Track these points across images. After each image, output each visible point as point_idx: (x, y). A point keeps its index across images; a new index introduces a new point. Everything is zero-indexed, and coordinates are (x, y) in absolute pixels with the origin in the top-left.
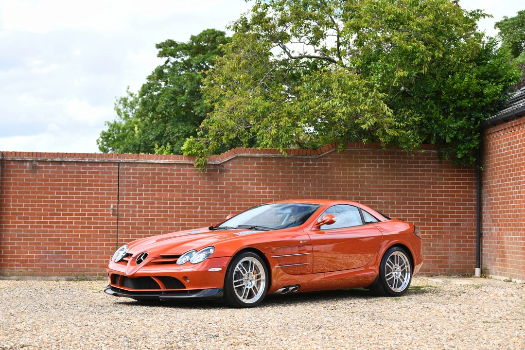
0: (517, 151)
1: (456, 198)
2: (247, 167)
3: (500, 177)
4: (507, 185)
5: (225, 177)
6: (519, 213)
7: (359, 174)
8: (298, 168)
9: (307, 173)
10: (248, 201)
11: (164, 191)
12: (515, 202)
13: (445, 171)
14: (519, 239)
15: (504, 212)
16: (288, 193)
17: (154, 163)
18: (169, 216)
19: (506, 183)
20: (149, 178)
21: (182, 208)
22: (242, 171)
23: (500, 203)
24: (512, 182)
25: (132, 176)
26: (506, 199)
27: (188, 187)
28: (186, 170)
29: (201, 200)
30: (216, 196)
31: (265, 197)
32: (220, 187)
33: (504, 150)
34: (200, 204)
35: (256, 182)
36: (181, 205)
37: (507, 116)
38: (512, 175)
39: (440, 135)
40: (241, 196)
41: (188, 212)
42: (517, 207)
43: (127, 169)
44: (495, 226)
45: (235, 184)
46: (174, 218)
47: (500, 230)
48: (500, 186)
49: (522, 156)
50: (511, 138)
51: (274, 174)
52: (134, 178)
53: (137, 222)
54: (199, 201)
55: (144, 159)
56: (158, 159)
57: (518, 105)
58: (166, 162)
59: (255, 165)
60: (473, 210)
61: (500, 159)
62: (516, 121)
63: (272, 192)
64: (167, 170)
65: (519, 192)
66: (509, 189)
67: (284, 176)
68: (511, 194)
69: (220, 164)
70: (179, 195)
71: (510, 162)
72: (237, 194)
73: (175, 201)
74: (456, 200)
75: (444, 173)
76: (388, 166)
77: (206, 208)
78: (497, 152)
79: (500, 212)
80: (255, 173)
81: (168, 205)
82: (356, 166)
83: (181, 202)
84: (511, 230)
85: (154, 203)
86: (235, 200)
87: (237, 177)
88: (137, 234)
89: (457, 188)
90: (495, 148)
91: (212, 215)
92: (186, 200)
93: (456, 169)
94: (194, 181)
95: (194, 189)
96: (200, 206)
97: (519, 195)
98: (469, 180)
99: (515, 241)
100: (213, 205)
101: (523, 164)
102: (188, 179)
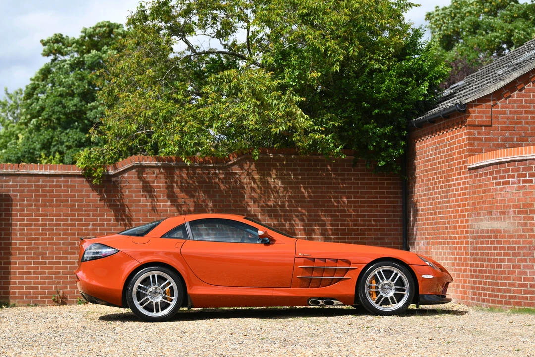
0: (446, 156)
1: (379, 209)
2: (146, 178)
3: (428, 185)
4: (435, 193)
5: (120, 189)
6: (448, 225)
10: (147, 216)
11: (50, 206)
12: (444, 213)
13: (368, 179)
14: (449, 253)
15: (432, 224)
17: (38, 174)
18: (56, 234)
19: (433, 191)
20: (32, 191)
21: (70, 225)
22: (139, 182)
23: (428, 214)
24: (440, 190)
25: (11, 189)
26: (434, 209)
27: (77, 201)
28: (75, 182)
29: (93, 215)
30: (110, 211)
31: (167, 211)
32: (115, 201)
33: (431, 155)
34: (92, 220)
36: (69, 222)
37: (433, 116)
38: (440, 183)
39: (361, 140)
40: (139, 211)
41: (78, 229)
42: (446, 218)
43: (6, 181)
44: (422, 239)
45: (132, 197)
46: (62, 236)
47: (428, 244)
48: (428, 195)
49: (451, 161)
50: (439, 142)
51: (176, 185)
52: (14, 191)
53: (18, 242)
54: (91, 217)
55: (26, 169)
56: (42, 170)
57: (446, 105)
58: (52, 173)
59: (155, 175)
60: (399, 223)
61: (428, 165)
62: (443, 122)
64: (53, 182)
65: (448, 202)
66: (438, 198)
67: (187, 187)
68: (439, 204)
69: (114, 174)
70: (67, 210)
71: (437, 168)
72: (134, 208)
73: (62, 217)
74: (380, 211)
75: (366, 181)
76: (304, 174)
77: (99, 225)
78: (424, 157)
79: (428, 224)
80: (155, 184)
81: (55, 222)
82: (268, 174)
83: (69, 218)
84: (440, 244)
85: (38, 220)
87: (134, 189)
88: (18, 256)
89: (381, 197)
90: (421, 153)
91: (105, 232)
92: (75, 216)
93: (379, 177)
94: (84, 193)
95: (84, 203)
96: (91, 223)
97: (448, 204)
98: (394, 188)
99: (445, 256)
100: (106, 221)
101: (452, 170)
102: (78, 191)
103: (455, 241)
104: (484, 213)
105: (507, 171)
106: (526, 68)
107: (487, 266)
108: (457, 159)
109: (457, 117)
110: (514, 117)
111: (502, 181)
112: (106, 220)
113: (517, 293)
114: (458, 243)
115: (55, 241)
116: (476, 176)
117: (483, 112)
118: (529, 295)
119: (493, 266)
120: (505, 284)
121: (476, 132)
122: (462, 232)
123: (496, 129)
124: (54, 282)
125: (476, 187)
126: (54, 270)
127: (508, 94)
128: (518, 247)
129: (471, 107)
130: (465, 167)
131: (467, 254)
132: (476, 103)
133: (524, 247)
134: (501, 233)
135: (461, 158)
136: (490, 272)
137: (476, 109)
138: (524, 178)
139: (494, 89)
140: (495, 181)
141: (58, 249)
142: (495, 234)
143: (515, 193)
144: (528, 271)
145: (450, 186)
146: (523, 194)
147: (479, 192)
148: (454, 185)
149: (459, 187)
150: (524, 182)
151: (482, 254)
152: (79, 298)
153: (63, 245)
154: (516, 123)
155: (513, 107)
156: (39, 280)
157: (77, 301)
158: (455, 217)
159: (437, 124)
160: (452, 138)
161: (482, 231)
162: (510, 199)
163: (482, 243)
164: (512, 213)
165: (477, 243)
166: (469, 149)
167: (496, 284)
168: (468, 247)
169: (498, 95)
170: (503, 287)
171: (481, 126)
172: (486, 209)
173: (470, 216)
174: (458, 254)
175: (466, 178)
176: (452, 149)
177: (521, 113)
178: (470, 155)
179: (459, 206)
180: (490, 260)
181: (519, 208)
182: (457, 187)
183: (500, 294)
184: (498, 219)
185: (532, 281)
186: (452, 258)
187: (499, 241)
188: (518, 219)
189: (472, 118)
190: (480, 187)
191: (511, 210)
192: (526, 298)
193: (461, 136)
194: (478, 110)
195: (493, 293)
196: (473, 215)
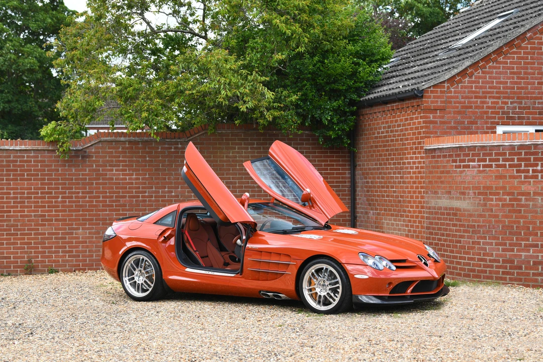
0: (399, 135)
1: (329, 180)
2: (112, 152)
3: (378, 160)
4: (387, 169)
5: (87, 163)
6: (402, 199)
7: (230, 158)
8: (166, 152)
9: (176, 157)
11: (21, 180)
12: (397, 187)
14: (402, 225)
15: (383, 196)
16: (156, 179)
17: (9, 150)
18: (27, 207)
19: (385, 167)
20: (3, 166)
21: (41, 198)
22: (106, 157)
23: (379, 187)
24: (392, 166)
26: (385, 183)
27: (47, 175)
28: (45, 157)
29: (62, 189)
30: (78, 184)
31: (132, 183)
32: (83, 175)
33: (383, 133)
34: (61, 193)
35: (121, 168)
36: (40, 195)
37: (387, 98)
38: (392, 159)
40: (106, 184)
41: (48, 202)
42: (400, 192)
44: (372, 209)
45: (99, 170)
46: (33, 209)
47: (379, 214)
48: (378, 169)
49: (405, 141)
50: (392, 122)
51: (140, 159)
54: (60, 190)
56: (13, 145)
58: (22, 149)
59: (120, 150)
60: (347, 193)
61: (378, 142)
62: (397, 104)
63: (138, 179)
64: (24, 157)
65: (402, 178)
66: (390, 173)
67: (151, 161)
68: (391, 179)
69: (82, 149)
70: (37, 184)
71: (390, 146)
72: (101, 181)
73: (33, 191)
76: (260, 148)
77: (68, 197)
78: (374, 134)
79: (378, 196)
80: (121, 159)
81: (26, 195)
82: (227, 148)
83: (40, 191)
84: (392, 215)
86: (99, 188)
87: (101, 163)
90: (371, 129)
91: (74, 204)
92: (45, 189)
93: (329, 151)
94: (53, 168)
95: (54, 177)
96: (60, 196)
97: (402, 180)
98: (343, 161)
99: (397, 227)
101: (406, 149)
102: (47, 166)
103: (409, 214)
104: (442, 192)
105: (468, 155)
106: (477, 57)
107: (445, 240)
108: (412, 139)
109: (412, 101)
111: (462, 164)
112: (75, 193)
113: (477, 267)
114: (412, 217)
115: (26, 213)
116: (434, 157)
117: (438, 97)
118: (488, 269)
119: (451, 241)
120: (464, 258)
121: (431, 116)
122: (417, 207)
123: (450, 113)
124: (26, 253)
125: (434, 167)
126: (26, 241)
127: (460, 81)
128: (478, 226)
129: (428, 93)
130: (422, 148)
131: (422, 227)
132: (432, 89)
133: (484, 225)
134: (461, 211)
135: (417, 138)
136: (448, 246)
138: (484, 163)
139: (447, 76)
140: (454, 164)
141: (29, 221)
142: (454, 213)
143: (476, 176)
144: (487, 247)
145: (404, 163)
146: (483, 178)
147: (437, 172)
148: (409, 163)
149: (414, 166)
150: (484, 166)
151: (440, 229)
152: (49, 267)
153: (34, 217)
154: (467, 107)
155: (464, 92)
156: (12, 250)
157: (48, 270)
158: (409, 192)
159: (390, 105)
160: (406, 120)
161: (440, 208)
162: (470, 182)
163: (439, 219)
164: (472, 195)
165: (434, 218)
166: (425, 131)
167: (455, 257)
168: (424, 221)
169: (451, 81)
170: (463, 261)
171: (436, 110)
172: (444, 188)
173: (427, 193)
174: (412, 226)
175: (422, 158)
176: (406, 130)
177: (472, 98)
178: (427, 137)
179: (414, 182)
180: (448, 235)
181: (480, 189)
182: (412, 165)
183: (459, 266)
184: (458, 199)
185: (491, 257)
186: (406, 230)
187: (458, 219)
188: (478, 199)
189: (428, 103)
190: (438, 167)
191: (471, 191)
192: (485, 271)
193: (417, 118)
194: (433, 96)
195: (452, 265)
196: (430, 192)
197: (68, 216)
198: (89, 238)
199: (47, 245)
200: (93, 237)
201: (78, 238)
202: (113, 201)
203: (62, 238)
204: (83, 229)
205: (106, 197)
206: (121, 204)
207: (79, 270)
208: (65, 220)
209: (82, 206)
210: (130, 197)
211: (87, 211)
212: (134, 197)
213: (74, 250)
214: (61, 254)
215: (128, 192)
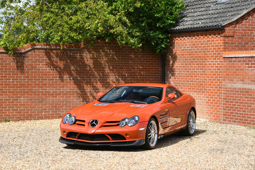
0: (202, 49)
1: (151, 72)
2: (39, 55)
3: (184, 62)
5: (26, 60)
6: (203, 83)
8: (68, 55)
10: (40, 75)
12: (199, 77)
13: (146, 57)
14: (204, 97)
15: (188, 81)
19: (190, 66)
21: (1, 79)
22: (36, 57)
23: (184, 76)
24: (196, 65)
26: (190, 74)
27: (4, 67)
28: (3, 56)
29: (12, 74)
31: (50, 72)
33: (188, 47)
35: (44, 63)
38: (196, 62)
40: (36, 72)
41: (5, 82)
42: (202, 79)
45: (32, 64)
49: (207, 52)
50: (196, 42)
51: (55, 59)
59: (44, 53)
60: (159, 79)
61: (184, 52)
66: (194, 69)
67: (60, 60)
68: (195, 72)
69: (24, 53)
71: (194, 55)
72: (33, 71)
74: (151, 73)
75: (145, 58)
76: (117, 54)
77: (16, 79)
78: (181, 48)
79: (184, 81)
80: (44, 58)
82: (99, 54)
84: (195, 92)
86: (33, 75)
87: (34, 61)
89: (152, 66)
91: (19, 83)
92: (3, 75)
93: (151, 56)
94: (8, 63)
95: (8, 68)
96: (11, 78)
97: (204, 73)
98: (158, 62)
100: (19, 78)
101: (208, 57)
102: (4, 61)
103: (210, 91)
104: (237, 80)
106: (250, 9)
107: (239, 105)
108: (213, 52)
110: (243, 32)
111: (253, 66)
114: (212, 93)
116: (230, 61)
117: (231, 30)
119: (243, 106)
121: (227, 39)
122: (216, 88)
123: (236, 38)
125: (230, 67)
127: (241, 22)
129: (226, 27)
130: (221, 56)
131: (220, 98)
132: (227, 25)
134: (251, 90)
135: (217, 51)
136: (241, 108)
137: (227, 28)
139: (236, 19)
140: (247, 65)
142: (246, 91)
145: (206, 64)
147: (233, 70)
148: (210, 64)
149: (214, 66)
151: (234, 99)
152: (5, 118)
154: (244, 35)
155: (243, 27)
157: (4, 120)
158: (210, 80)
160: (208, 41)
161: (235, 88)
163: (234, 94)
165: (230, 94)
166: (224, 47)
167: (247, 114)
168: (221, 95)
169: (237, 22)
170: (252, 116)
171: (229, 37)
172: (239, 78)
173: (224, 80)
174: (211, 98)
175: (221, 62)
176: (208, 46)
177: (246, 31)
178: (224, 51)
179: (214, 75)
180: (241, 103)
182: (212, 65)
183: (249, 119)
184: (249, 84)
186: (206, 99)
187: (250, 94)
189: (226, 33)
190: (234, 67)
193: (217, 41)
194: (228, 29)
195: (244, 118)
196: (227, 80)
197: (16, 90)
198: (26, 102)
199: (4, 106)
200: (28, 102)
201: (21, 102)
202: (40, 82)
203: (12, 102)
204: (23, 97)
205: (36, 80)
206: (44, 84)
207: (21, 120)
208: (14, 92)
209: (23, 85)
210: (49, 80)
211: (26, 87)
212: (51, 80)
213: (18, 109)
214: (11, 111)
215: (48, 77)
